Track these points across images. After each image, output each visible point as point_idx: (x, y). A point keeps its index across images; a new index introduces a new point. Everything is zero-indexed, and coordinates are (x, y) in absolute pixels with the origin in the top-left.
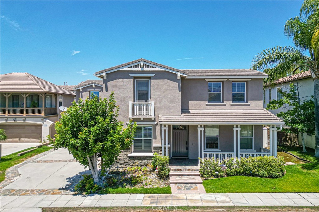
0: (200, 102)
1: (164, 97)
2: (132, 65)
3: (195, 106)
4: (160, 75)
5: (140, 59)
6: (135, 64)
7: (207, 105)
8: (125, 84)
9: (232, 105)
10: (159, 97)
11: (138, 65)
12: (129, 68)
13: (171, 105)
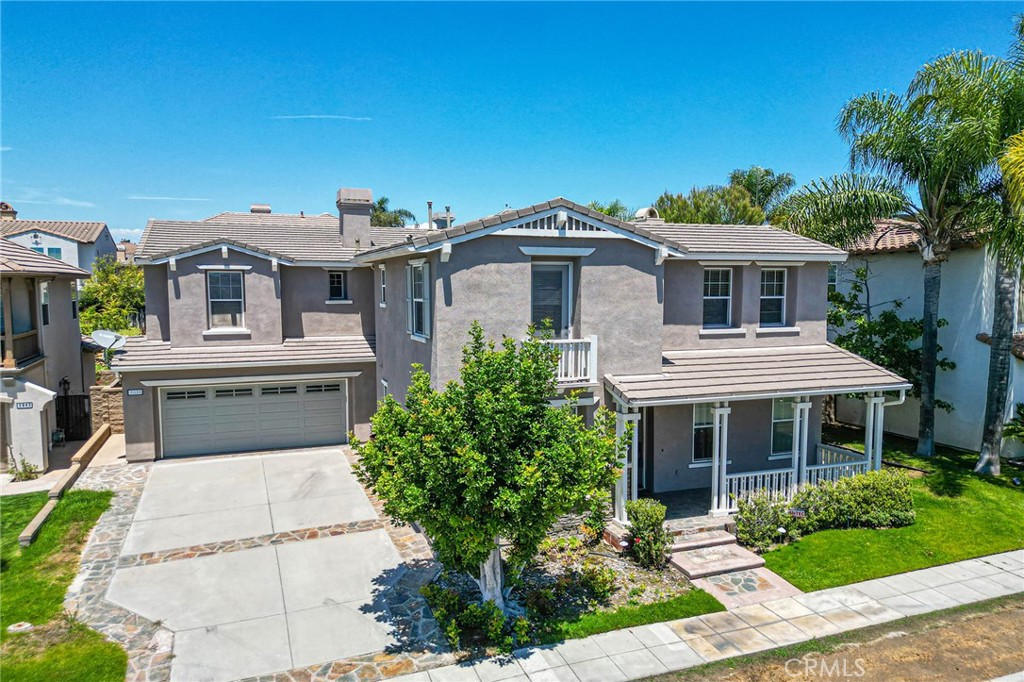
0: (683, 327)
1: (617, 319)
2: (531, 220)
3: (671, 341)
4: (610, 253)
5: (557, 201)
6: (537, 217)
7: (702, 337)
8: (506, 278)
9: (759, 335)
10: (603, 321)
11: (549, 218)
12: (521, 227)
13: (636, 344)
